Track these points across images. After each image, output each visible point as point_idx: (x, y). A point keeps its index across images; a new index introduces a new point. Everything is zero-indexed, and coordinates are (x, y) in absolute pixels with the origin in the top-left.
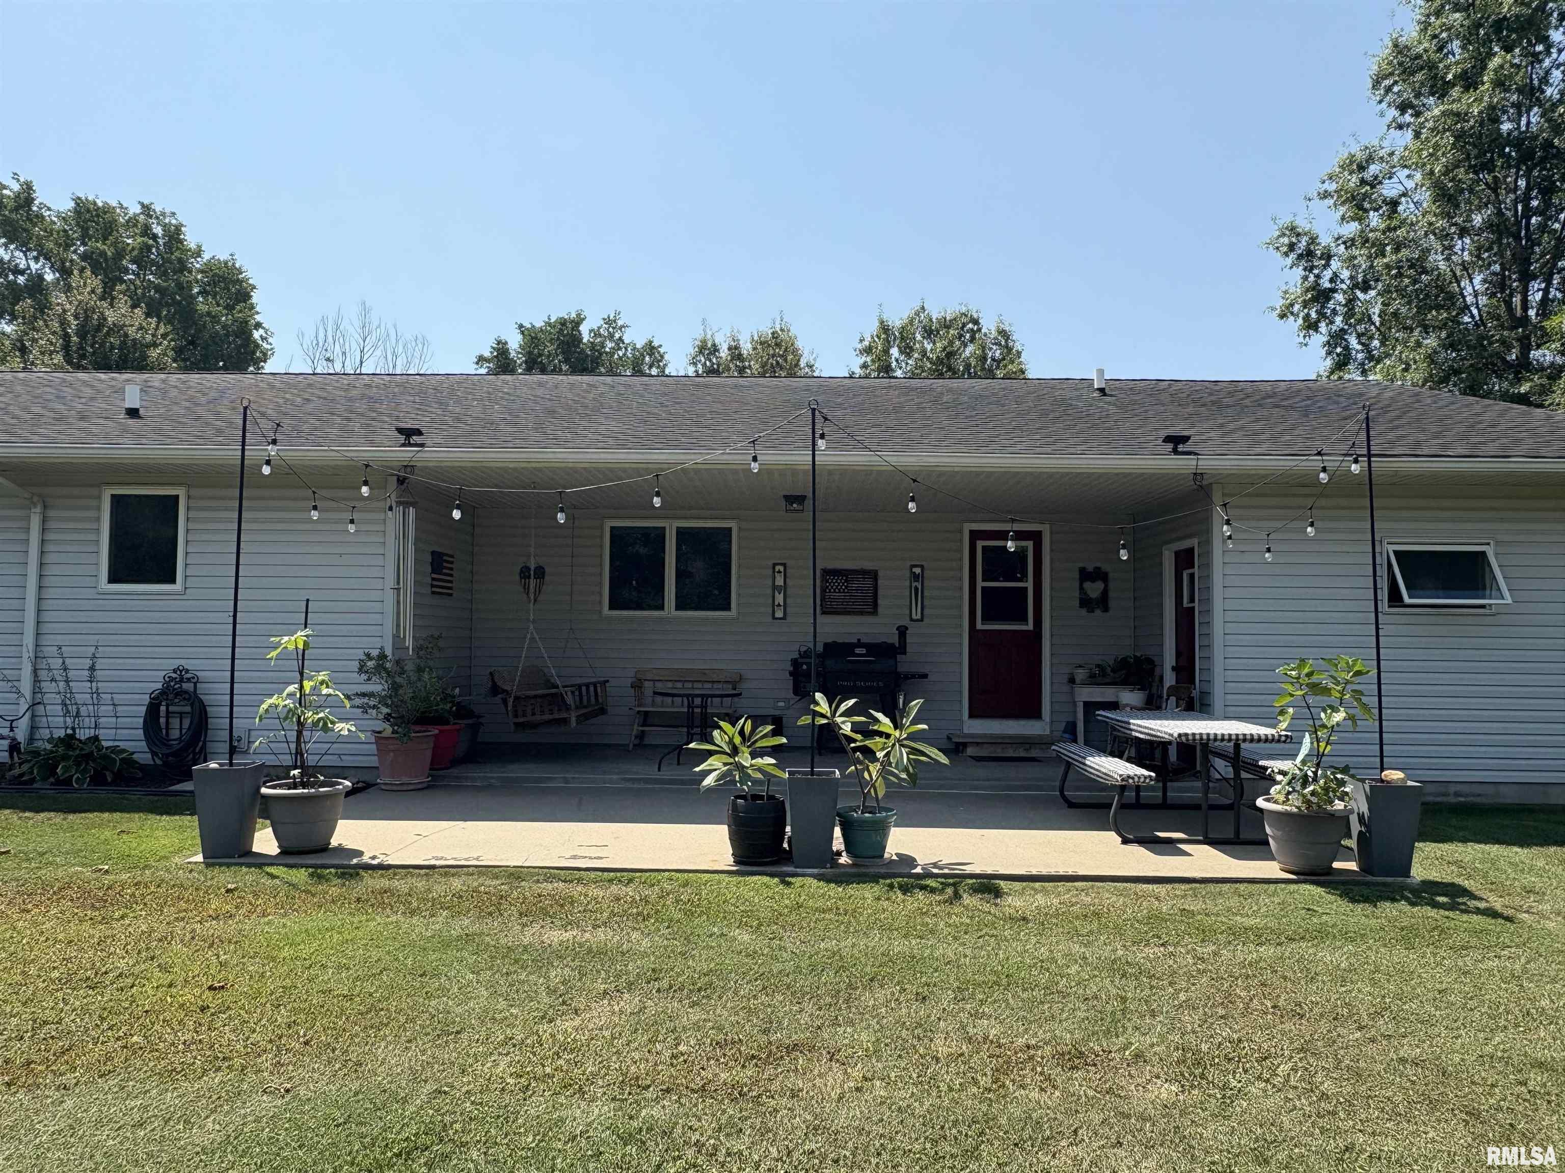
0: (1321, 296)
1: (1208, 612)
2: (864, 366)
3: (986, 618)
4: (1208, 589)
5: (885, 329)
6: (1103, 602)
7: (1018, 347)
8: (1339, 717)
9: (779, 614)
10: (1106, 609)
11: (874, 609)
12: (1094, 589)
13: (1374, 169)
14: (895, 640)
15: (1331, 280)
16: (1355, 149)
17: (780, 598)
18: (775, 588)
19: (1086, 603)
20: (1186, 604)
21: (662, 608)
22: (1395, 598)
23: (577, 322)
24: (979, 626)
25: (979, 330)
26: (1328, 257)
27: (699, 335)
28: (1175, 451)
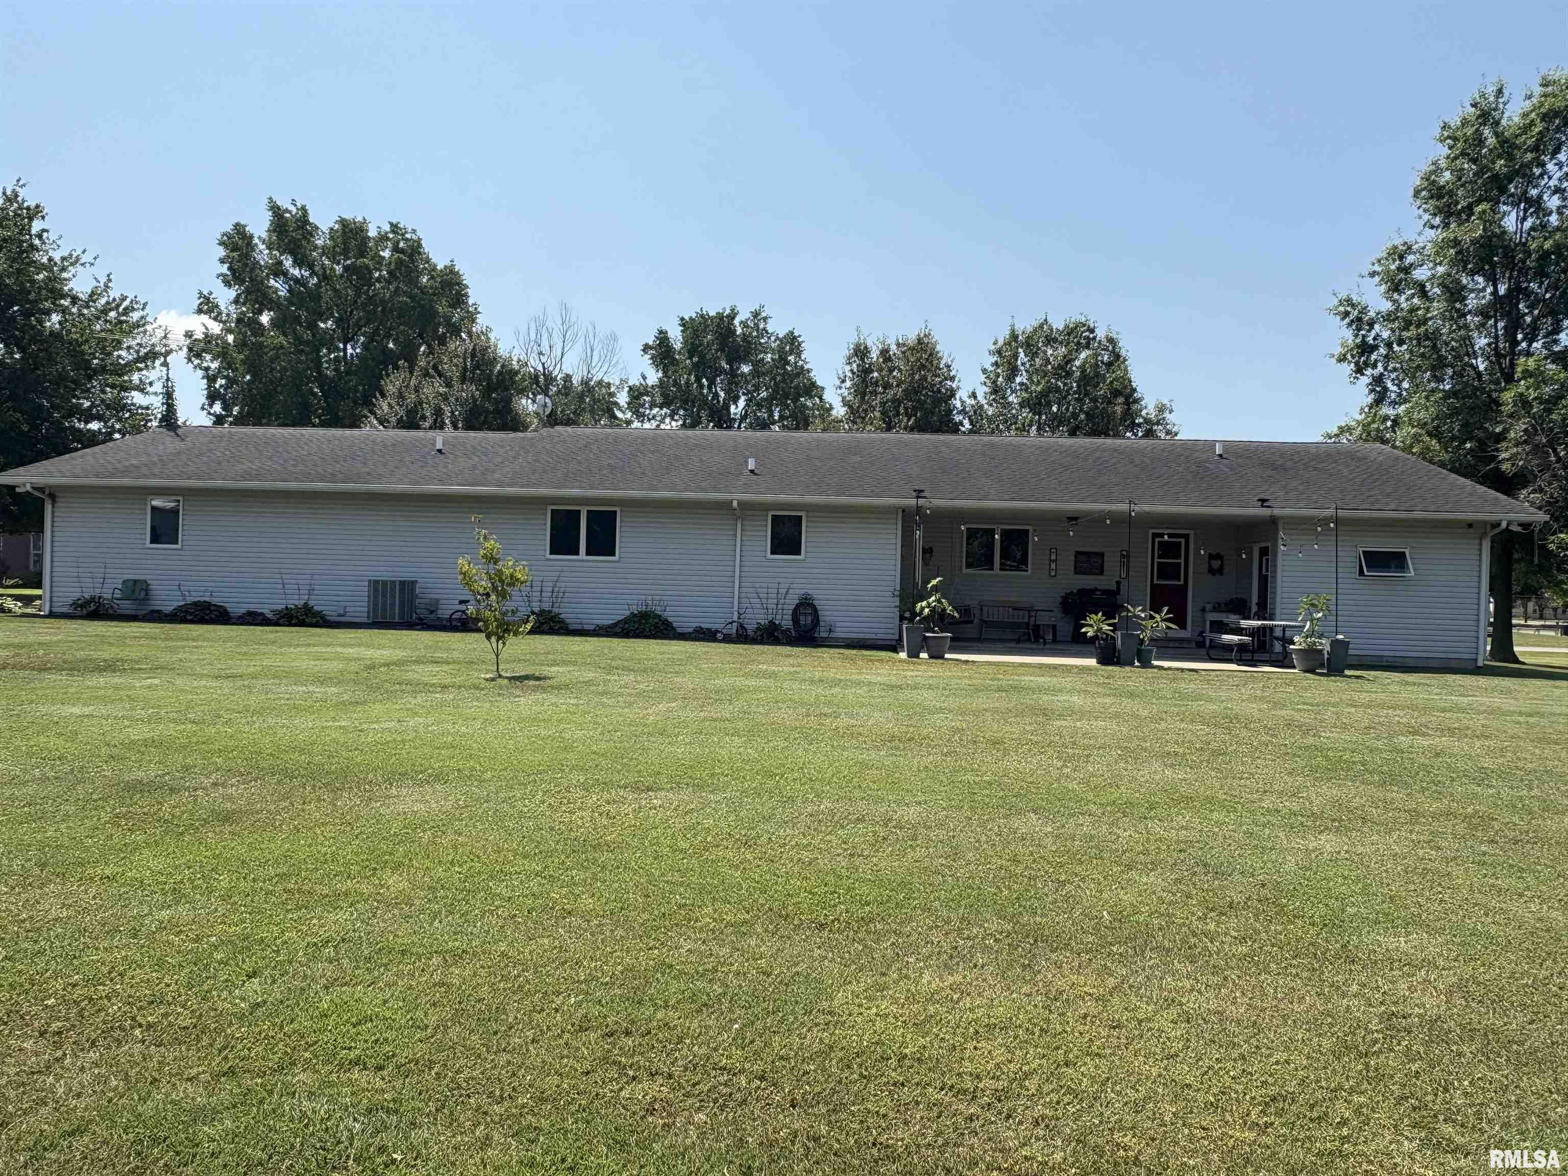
0: (1365, 349)
1: (1274, 577)
2: (996, 364)
3: (1159, 578)
4: (1275, 566)
5: (1014, 336)
6: (1220, 571)
7: (1123, 353)
8: (1320, 615)
9: (1053, 573)
10: (1222, 574)
11: (1101, 572)
12: (1216, 564)
13: (1410, 259)
14: (1114, 588)
15: (1375, 339)
16: (1398, 242)
17: (1053, 566)
18: (1050, 560)
19: (1211, 571)
20: (1264, 573)
21: (992, 569)
22: (1361, 572)
23: (732, 316)
24: (1155, 582)
25: (1095, 338)
26: (1371, 324)
27: (853, 339)
28: (1262, 506)
